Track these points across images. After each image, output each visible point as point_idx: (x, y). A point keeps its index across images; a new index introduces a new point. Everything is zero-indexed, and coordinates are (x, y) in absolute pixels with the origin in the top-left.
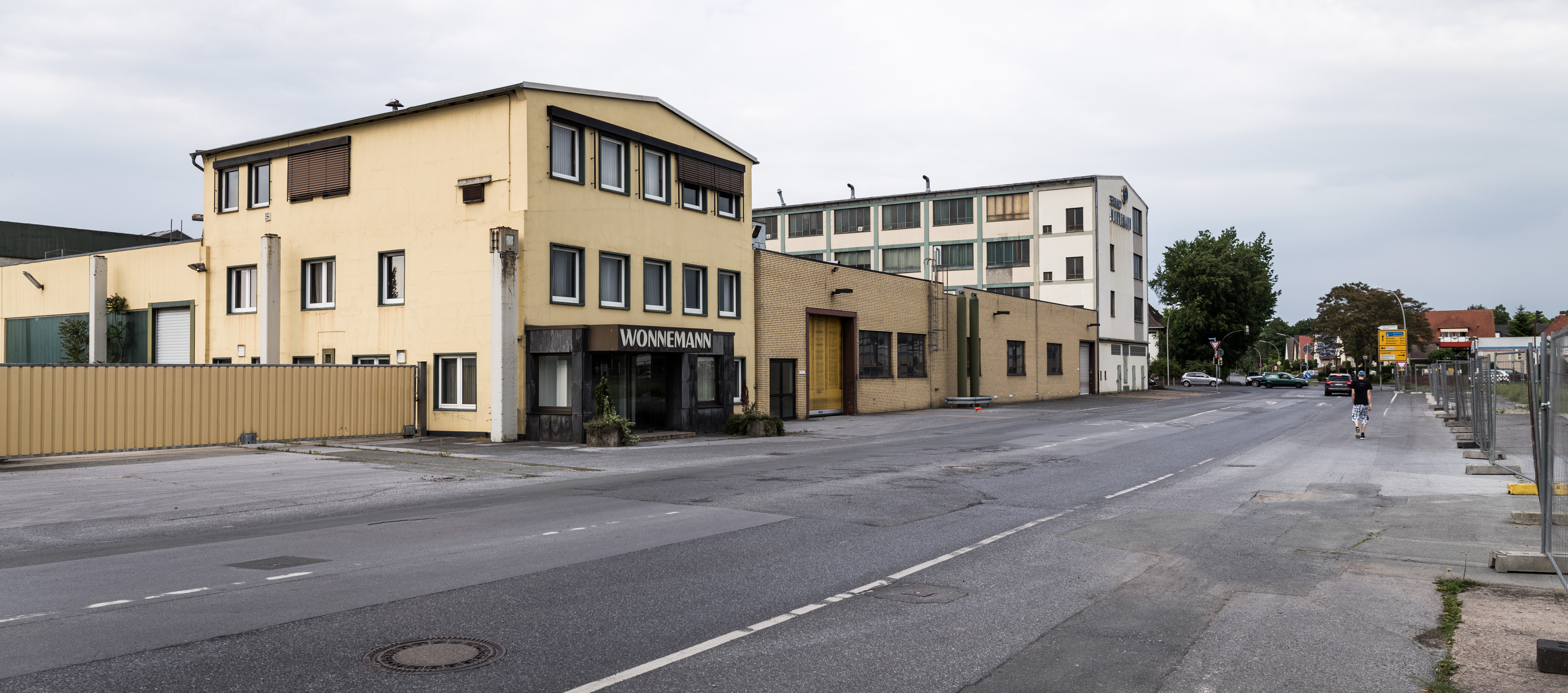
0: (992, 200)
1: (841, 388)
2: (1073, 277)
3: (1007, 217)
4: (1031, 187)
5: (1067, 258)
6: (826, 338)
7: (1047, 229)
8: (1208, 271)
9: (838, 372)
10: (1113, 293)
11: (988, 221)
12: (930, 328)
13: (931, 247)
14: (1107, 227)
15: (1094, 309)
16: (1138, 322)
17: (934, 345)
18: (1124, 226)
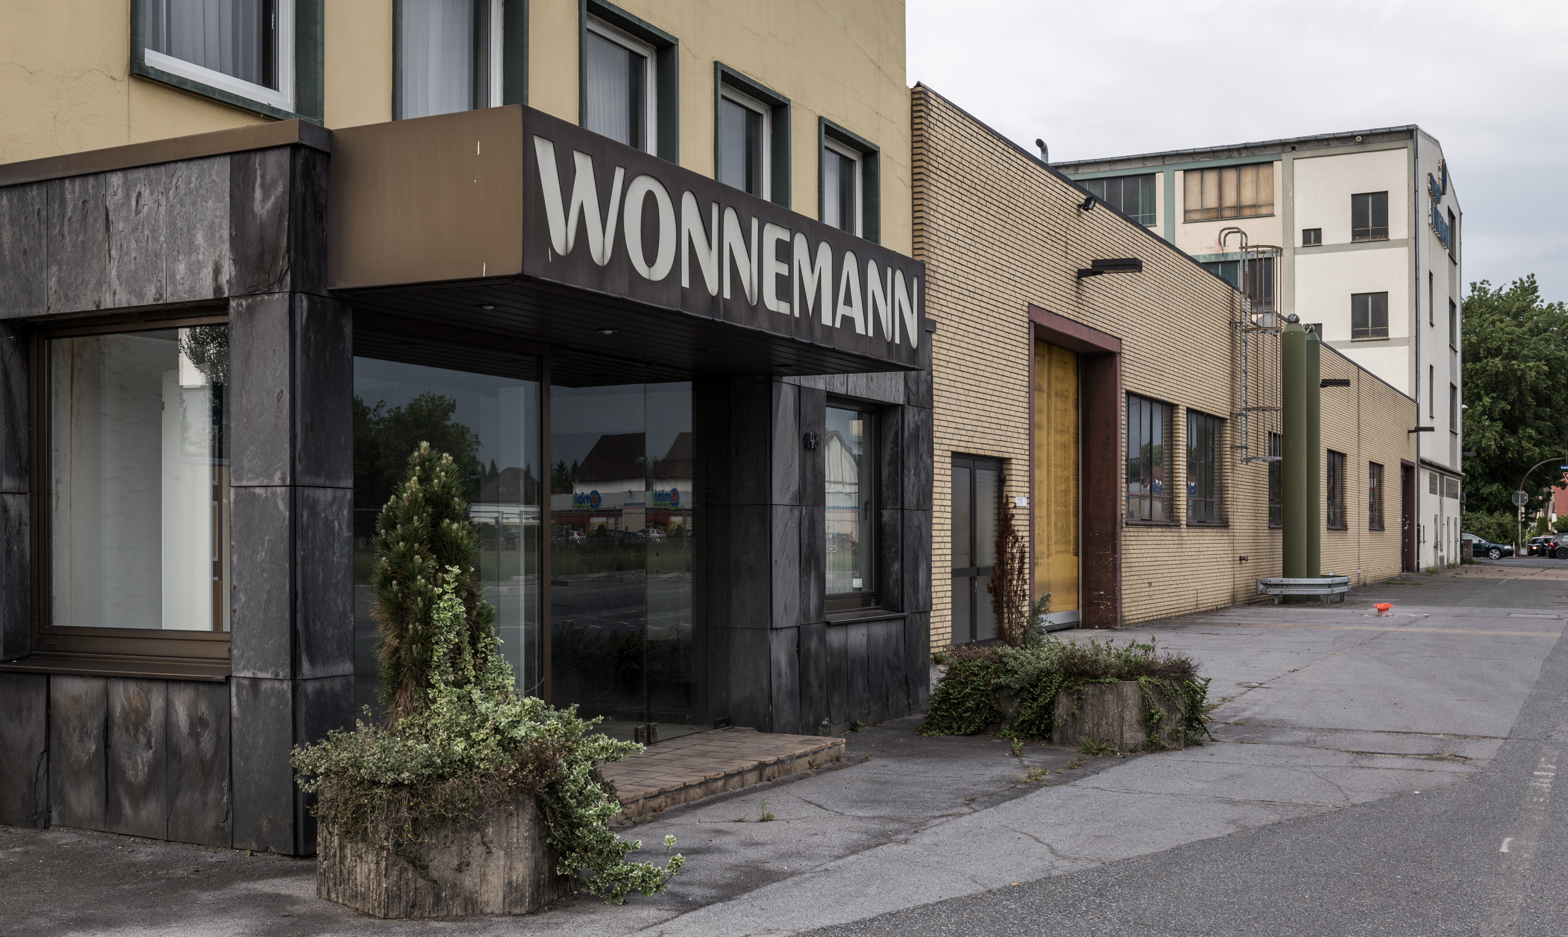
0: (1195, 178)
1: (1077, 553)
2: (1365, 333)
3: (1227, 213)
4: (1278, 150)
5: (1353, 295)
8: (1505, 351)
9: (1072, 508)
10: (1431, 367)
11: (1185, 222)
12: (1234, 404)
14: (1426, 235)
15: (1414, 397)
16: (1453, 433)
17: (1241, 447)
18: (1441, 240)
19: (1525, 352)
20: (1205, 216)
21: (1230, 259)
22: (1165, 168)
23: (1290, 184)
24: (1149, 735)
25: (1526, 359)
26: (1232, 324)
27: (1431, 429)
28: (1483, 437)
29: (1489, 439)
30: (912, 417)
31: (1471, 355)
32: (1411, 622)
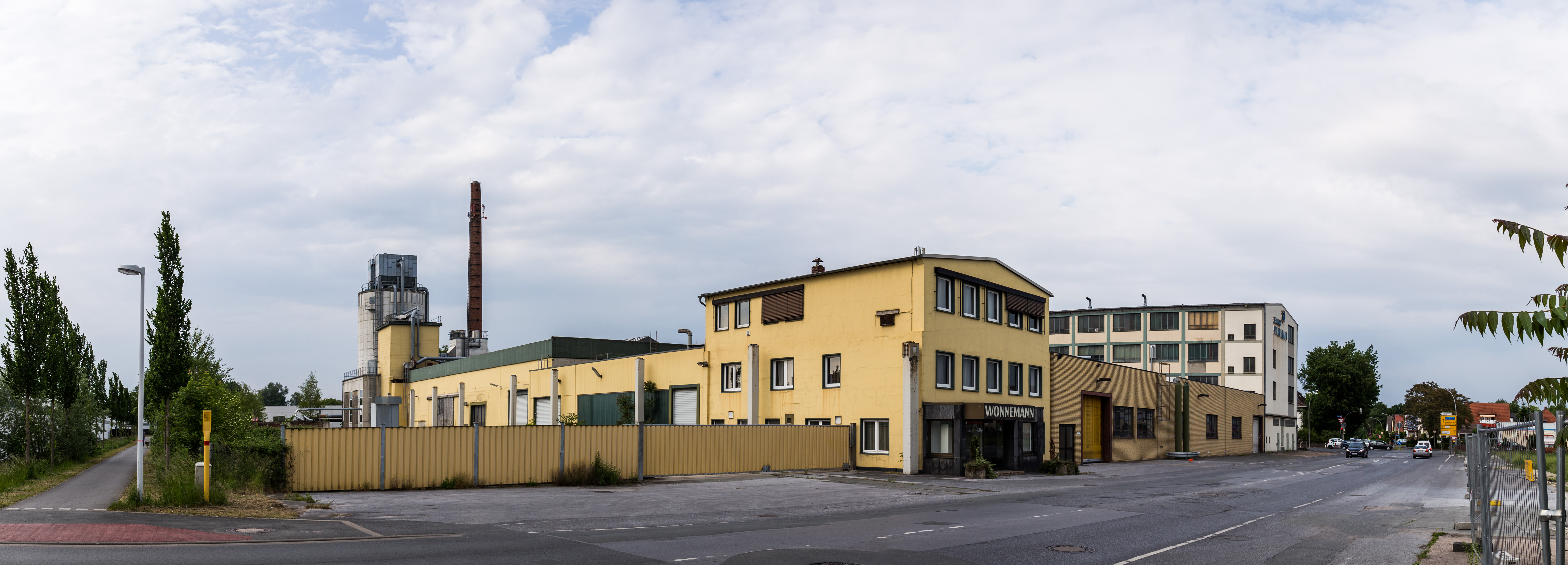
0: (1192, 315)
1: (1101, 445)
2: (1248, 371)
3: (1203, 327)
4: (1220, 307)
5: (1244, 358)
6: (1092, 411)
7: (1231, 337)
8: (1335, 370)
9: (1099, 434)
10: (1274, 383)
11: (1189, 329)
12: (1157, 405)
13: (1148, 345)
14: (1271, 338)
15: (1263, 393)
16: (1290, 403)
17: (1161, 417)
18: (1282, 338)
20: (1196, 328)
21: (1203, 343)
22: (1182, 311)
23: (1224, 320)
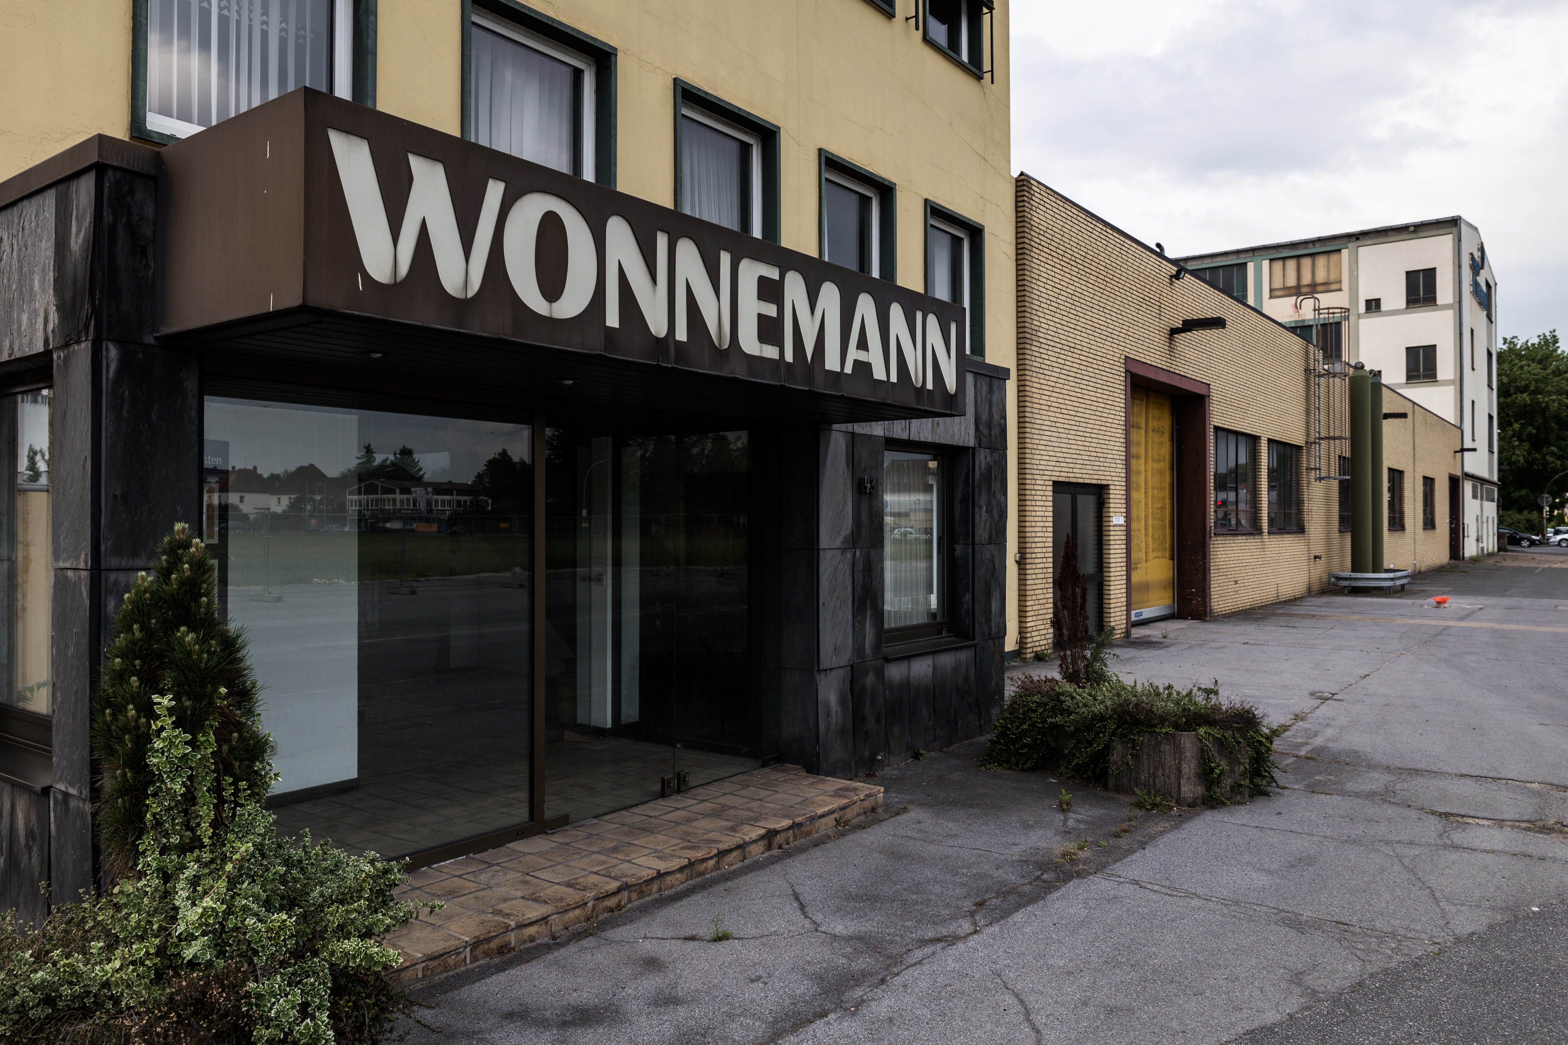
0: (1278, 265)
1: (1172, 558)
2: (1417, 377)
3: (1304, 290)
4: (1345, 240)
5: (1407, 348)
9: (1168, 521)
10: (1473, 402)
11: (1271, 297)
12: (1308, 433)
14: (1468, 300)
15: (1458, 424)
16: (1491, 451)
17: (1315, 469)
18: (1480, 304)
19: (1549, 388)
20: (1286, 292)
21: (1306, 324)
22: (1255, 258)
23: (1355, 266)
24: (1209, 789)
25: (1549, 393)
26: (1307, 370)
27: (1474, 450)
28: (1513, 454)
29: (1519, 456)
30: (983, 458)
31: (1504, 392)
32: (1468, 615)
